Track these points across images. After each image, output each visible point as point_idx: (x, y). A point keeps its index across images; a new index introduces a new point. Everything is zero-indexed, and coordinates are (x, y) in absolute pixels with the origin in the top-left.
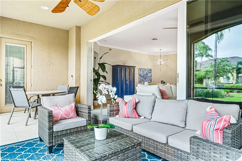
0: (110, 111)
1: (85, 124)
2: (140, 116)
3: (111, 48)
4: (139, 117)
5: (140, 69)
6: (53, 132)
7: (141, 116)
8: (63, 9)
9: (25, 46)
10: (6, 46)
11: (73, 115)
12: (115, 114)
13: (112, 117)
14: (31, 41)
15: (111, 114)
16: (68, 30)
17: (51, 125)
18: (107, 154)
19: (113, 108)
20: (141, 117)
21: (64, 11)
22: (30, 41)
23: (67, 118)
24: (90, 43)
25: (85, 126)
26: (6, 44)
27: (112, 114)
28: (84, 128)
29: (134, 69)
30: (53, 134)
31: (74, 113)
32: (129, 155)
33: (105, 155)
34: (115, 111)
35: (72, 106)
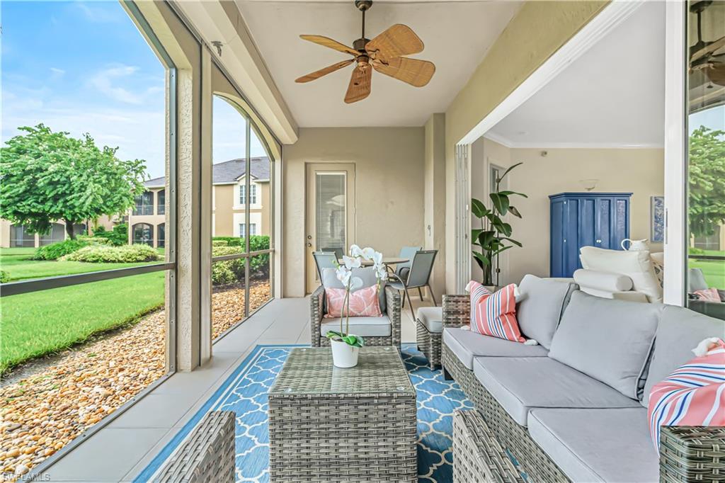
0: (446, 312)
1: (388, 334)
2: (527, 338)
3: (546, 150)
4: (523, 339)
5: (656, 200)
6: (321, 336)
7: (529, 338)
8: (365, 91)
9: (344, 174)
10: (317, 176)
11: (371, 310)
12: (463, 323)
13: (452, 327)
14: (354, 161)
15: (450, 319)
16: (421, 125)
17: (316, 322)
18: (309, 395)
19: (457, 307)
20: (528, 341)
21: (369, 93)
22: (351, 161)
23: (359, 314)
24: (460, 148)
25: (387, 337)
26: (318, 174)
27: (454, 319)
28: (384, 341)
29: (626, 201)
30: (320, 340)
31: (373, 305)
32: (371, 416)
33: (304, 396)
34: (463, 314)
35: (371, 290)
